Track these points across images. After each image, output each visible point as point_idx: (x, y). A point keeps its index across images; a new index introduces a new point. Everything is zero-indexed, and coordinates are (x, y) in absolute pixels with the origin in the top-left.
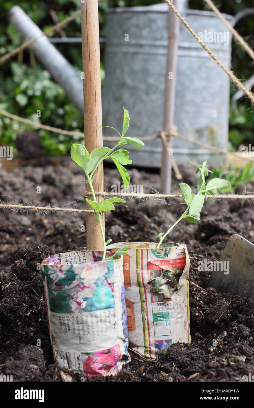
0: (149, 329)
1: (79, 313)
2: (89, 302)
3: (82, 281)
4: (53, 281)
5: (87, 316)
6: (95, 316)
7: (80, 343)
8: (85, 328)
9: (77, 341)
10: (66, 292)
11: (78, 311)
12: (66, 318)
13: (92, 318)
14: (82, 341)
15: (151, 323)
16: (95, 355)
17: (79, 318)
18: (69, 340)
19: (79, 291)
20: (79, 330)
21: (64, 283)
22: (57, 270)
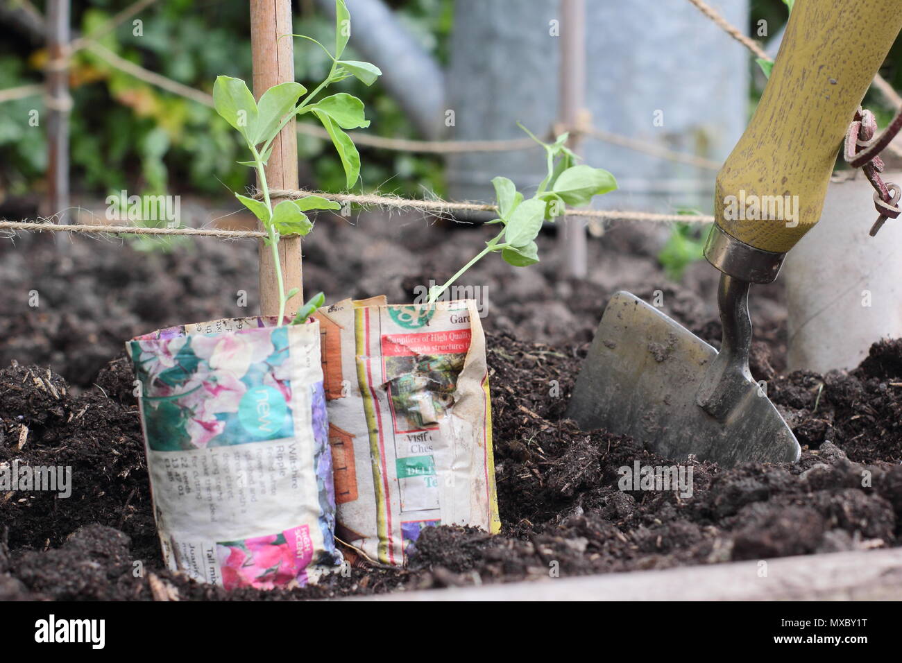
0: (388, 496)
1: (209, 450)
2: (232, 422)
3: (214, 374)
4: (149, 376)
5: (226, 456)
6: (246, 456)
7: (213, 520)
8: (223, 484)
9: (206, 515)
10: (177, 400)
11: (205, 444)
12: (179, 462)
13: (237, 461)
14: (217, 515)
15: (393, 481)
16: (246, 547)
17: (209, 461)
18: (188, 513)
19: (207, 397)
20: (209, 489)
21: (173, 379)
22: (160, 352)
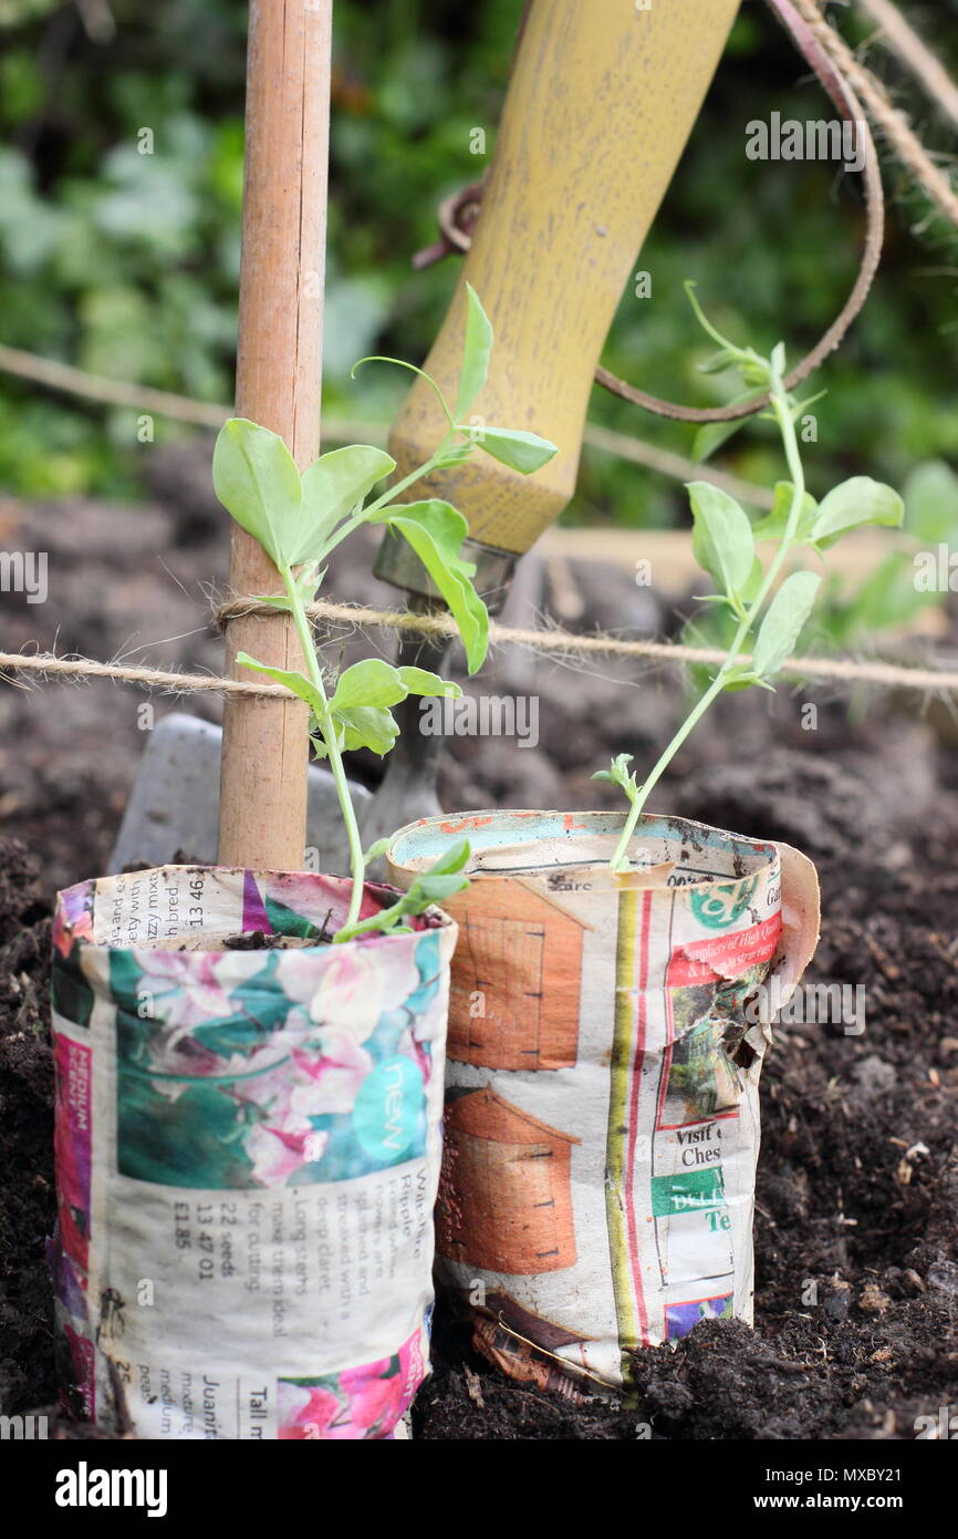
0: (635, 1253)
1: (291, 1190)
2: (340, 1132)
3: (317, 1033)
4: (164, 1029)
5: (323, 1203)
6: (358, 1201)
7: (279, 1333)
8: (312, 1259)
9: (263, 1323)
10: (232, 1086)
11: (284, 1179)
12: (216, 1212)
13: (341, 1214)
14: (288, 1324)
15: (644, 1222)
16: (341, 1388)
17: (289, 1214)
18: (217, 1316)
19: (298, 1081)
20: (278, 1270)
21: (226, 1042)
22: (190, 979)
